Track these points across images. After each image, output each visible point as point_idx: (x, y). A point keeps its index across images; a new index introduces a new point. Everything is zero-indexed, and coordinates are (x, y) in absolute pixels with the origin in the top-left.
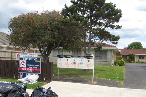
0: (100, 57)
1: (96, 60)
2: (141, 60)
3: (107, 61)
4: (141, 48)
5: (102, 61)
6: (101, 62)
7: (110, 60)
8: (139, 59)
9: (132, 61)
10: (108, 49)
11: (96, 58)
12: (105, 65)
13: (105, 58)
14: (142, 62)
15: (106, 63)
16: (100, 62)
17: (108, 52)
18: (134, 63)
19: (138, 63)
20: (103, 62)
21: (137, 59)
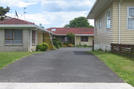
0: (12, 39)
1: (7, 45)
2: (83, 43)
3: (23, 46)
4: (86, 26)
5: (16, 45)
6: (15, 47)
7: (28, 44)
8: (81, 41)
9: (72, 45)
10: (23, 27)
11: (7, 41)
12: (20, 51)
13: (20, 41)
14: (85, 46)
15: (21, 48)
16: (12, 47)
17: (24, 31)
18: (73, 47)
19: (78, 47)
20: (17, 47)
21: (77, 42)
